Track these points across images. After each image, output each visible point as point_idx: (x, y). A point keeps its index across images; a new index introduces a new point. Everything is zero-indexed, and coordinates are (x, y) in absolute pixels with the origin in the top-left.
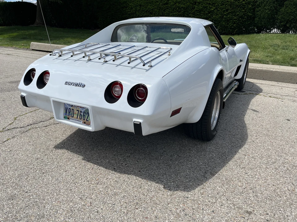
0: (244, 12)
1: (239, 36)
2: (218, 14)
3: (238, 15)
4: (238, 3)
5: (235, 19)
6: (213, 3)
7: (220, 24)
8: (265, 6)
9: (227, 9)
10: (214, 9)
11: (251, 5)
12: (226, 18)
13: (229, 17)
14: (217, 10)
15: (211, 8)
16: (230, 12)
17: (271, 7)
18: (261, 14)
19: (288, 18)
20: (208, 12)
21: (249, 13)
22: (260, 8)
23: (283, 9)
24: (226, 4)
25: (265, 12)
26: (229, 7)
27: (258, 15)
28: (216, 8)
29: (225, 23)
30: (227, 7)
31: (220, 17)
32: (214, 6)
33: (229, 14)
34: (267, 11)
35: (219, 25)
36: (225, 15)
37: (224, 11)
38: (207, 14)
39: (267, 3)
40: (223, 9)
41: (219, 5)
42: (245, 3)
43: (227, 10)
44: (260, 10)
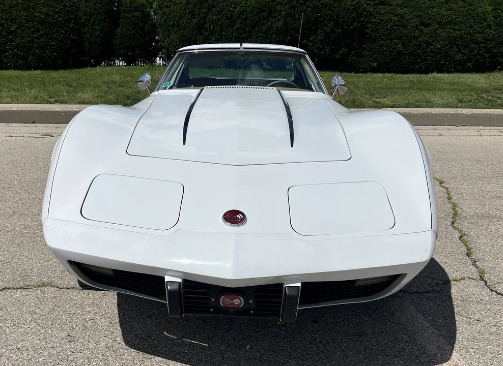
0: (65, 34)
1: (66, 71)
2: (24, 37)
3: (56, 38)
4: (52, 19)
5: (53, 45)
6: (13, 19)
7: (31, 52)
8: (93, 25)
9: (36, 29)
10: (16, 28)
11: (73, 23)
12: (38, 43)
13: (43, 41)
14: (22, 30)
15: (11, 26)
16: (43, 34)
17: (102, 27)
18: (91, 37)
19: (128, 44)
20: (7, 32)
21: (73, 36)
22: (87, 29)
23: (119, 30)
24: (34, 21)
25: (96, 34)
26: (40, 25)
27: (86, 38)
28: (20, 27)
29: (39, 51)
30: (36, 25)
31: (29, 41)
32: (16, 23)
33: (41, 36)
34: (98, 33)
35: (30, 54)
36: (36, 38)
37: (33, 32)
38: (5, 35)
39: (95, 21)
40: (31, 28)
41: (22, 22)
42: (63, 21)
43: (38, 30)
44: (88, 31)
